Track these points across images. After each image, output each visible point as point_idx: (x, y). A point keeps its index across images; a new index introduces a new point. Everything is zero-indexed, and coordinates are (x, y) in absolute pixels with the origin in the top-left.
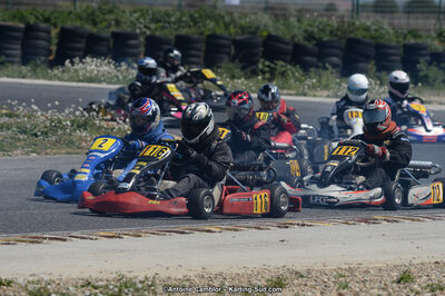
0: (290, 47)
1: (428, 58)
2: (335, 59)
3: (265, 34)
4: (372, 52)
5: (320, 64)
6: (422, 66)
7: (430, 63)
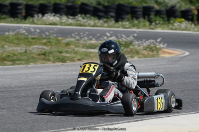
0: (92, 9)
1: (154, 13)
2: (113, 14)
3: (79, 3)
4: (129, 10)
5: (106, 16)
6: (152, 16)
7: (156, 15)
